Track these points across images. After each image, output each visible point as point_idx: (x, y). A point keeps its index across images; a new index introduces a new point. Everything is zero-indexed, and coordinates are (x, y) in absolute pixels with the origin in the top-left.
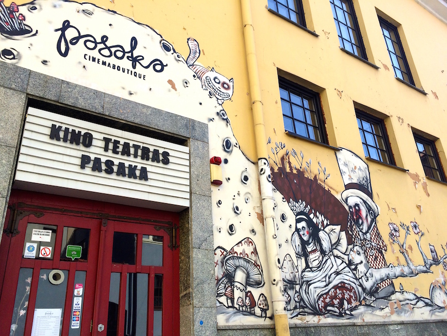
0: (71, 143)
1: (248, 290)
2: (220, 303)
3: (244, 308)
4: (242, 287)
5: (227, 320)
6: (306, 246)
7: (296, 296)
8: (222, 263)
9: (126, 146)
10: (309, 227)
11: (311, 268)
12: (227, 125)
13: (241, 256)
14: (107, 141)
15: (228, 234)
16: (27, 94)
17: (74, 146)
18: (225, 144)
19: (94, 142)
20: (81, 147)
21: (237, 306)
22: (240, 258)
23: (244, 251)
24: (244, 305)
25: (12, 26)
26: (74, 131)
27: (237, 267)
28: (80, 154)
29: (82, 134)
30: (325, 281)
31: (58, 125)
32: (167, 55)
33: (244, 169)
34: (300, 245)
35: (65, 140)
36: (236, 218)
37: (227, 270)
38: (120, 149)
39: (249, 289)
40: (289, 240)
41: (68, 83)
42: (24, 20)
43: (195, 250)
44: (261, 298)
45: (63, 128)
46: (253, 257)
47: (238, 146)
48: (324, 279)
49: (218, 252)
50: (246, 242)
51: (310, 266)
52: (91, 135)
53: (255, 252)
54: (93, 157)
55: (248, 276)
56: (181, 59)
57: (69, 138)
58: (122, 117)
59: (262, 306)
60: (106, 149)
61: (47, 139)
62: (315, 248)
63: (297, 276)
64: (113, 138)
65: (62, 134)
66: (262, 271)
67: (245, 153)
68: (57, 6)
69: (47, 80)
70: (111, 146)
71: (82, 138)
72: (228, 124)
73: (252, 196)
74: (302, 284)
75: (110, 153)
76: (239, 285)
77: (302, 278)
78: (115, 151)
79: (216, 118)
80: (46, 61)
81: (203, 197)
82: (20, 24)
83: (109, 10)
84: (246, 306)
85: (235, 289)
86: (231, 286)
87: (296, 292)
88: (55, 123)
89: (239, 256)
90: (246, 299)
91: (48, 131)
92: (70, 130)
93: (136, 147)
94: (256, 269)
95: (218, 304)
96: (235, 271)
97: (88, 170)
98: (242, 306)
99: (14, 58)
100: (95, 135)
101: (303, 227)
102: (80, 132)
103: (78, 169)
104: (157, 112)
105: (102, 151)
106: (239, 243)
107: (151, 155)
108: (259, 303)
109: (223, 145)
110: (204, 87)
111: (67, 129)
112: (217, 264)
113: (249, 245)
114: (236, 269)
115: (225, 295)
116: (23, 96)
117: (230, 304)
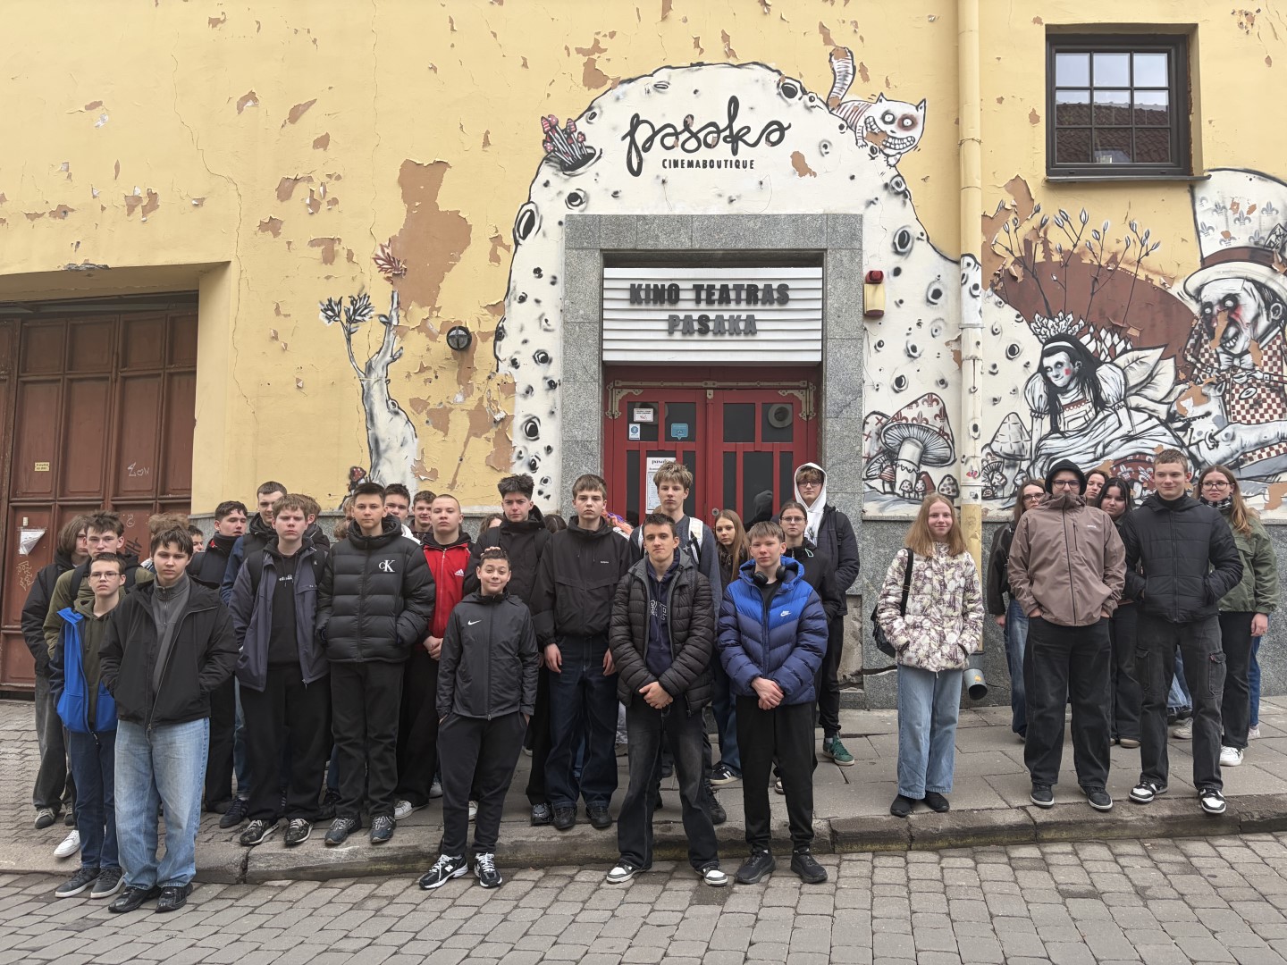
0: (655, 303)
1: (922, 470)
2: (871, 487)
3: (912, 495)
4: (911, 467)
5: (882, 509)
6: (1059, 396)
7: (1019, 477)
8: (879, 435)
9: (724, 289)
10: (1072, 361)
11: (1062, 433)
12: (905, 203)
13: (915, 422)
14: (698, 289)
15: (892, 392)
16: (601, 250)
17: (658, 307)
18: (897, 241)
19: (683, 295)
20: (666, 306)
21: (901, 492)
22: (912, 425)
23: (920, 414)
24: (913, 490)
25: (572, 157)
26: (656, 286)
27: (905, 439)
28: (665, 316)
29: (666, 287)
30: (1094, 452)
31: (637, 283)
32: (790, 105)
33: (934, 278)
34: (1044, 395)
35: (647, 301)
36: (911, 364)
37: (885, 444)
38: (716, 296)
39: (924, 468)
40: (1021, 388)
41: (644, 217)
42: (585, 140)
43: (830, 420)
44: (946, 482)
45: (644, 287)
46: (938, 423)
47: (925, 237)
48: (1092, 450)
49: (873, 419)
50: (926, 400)
51: (1062, 429)
52: (677, 286)
53: (943, 414)
54: (682, 315)
55: (924, 451)
56: (817, 102)
57: (652, 297)
58: (718, 246)
59: (946, 492)
60: (698, 300)
61: (626, 305)
62: (1081, 397)
63: (1028, 446)
64: (705, 284)
65: (643, 295)
66: (953, 442)
67: (939, 247)
68: (621, 97)
69: (619, 222)
70: (703, 295)
71: (666, 293)
72: (908, 200)
73: (946, 324)
74: (1037, 459)
75: (703, 305)
76: (905, 464)
77: (1038, 448)
78: (710, 301)
79: (883, 195)
80: (616, 193)
81: (846, 343)
82: (581, 148)
83: (692, 65)
84: (917, 492)
85: (899, 469)
86: (892, 465)
87: (1021, 471)
88: (633, 282)
89: (910, 422)
90: (917, 482)
91: (626, 295)
92: (652, 287)
93: (738, 288)
94: (941, 440)
95: (868, 489)
96: (901, 445)
97: (677, 335)
98: (909, 493)
99: (581, 203)
100: (682, 285)
101: (1058, 363)
102: (663, 286)
103: (664, 336)
104: (772, 221)
105: (691, 305)
106: (912, 403)
107: (760, 295)
108: (941, 487)
109: (894, 244)
110: (861, 142)
111: (648, 286)
112: (869, 436)
113: (931, 405)
114: (902, 442)
115: (880, 477)
116: (597, 254)
117: (888, 488)
